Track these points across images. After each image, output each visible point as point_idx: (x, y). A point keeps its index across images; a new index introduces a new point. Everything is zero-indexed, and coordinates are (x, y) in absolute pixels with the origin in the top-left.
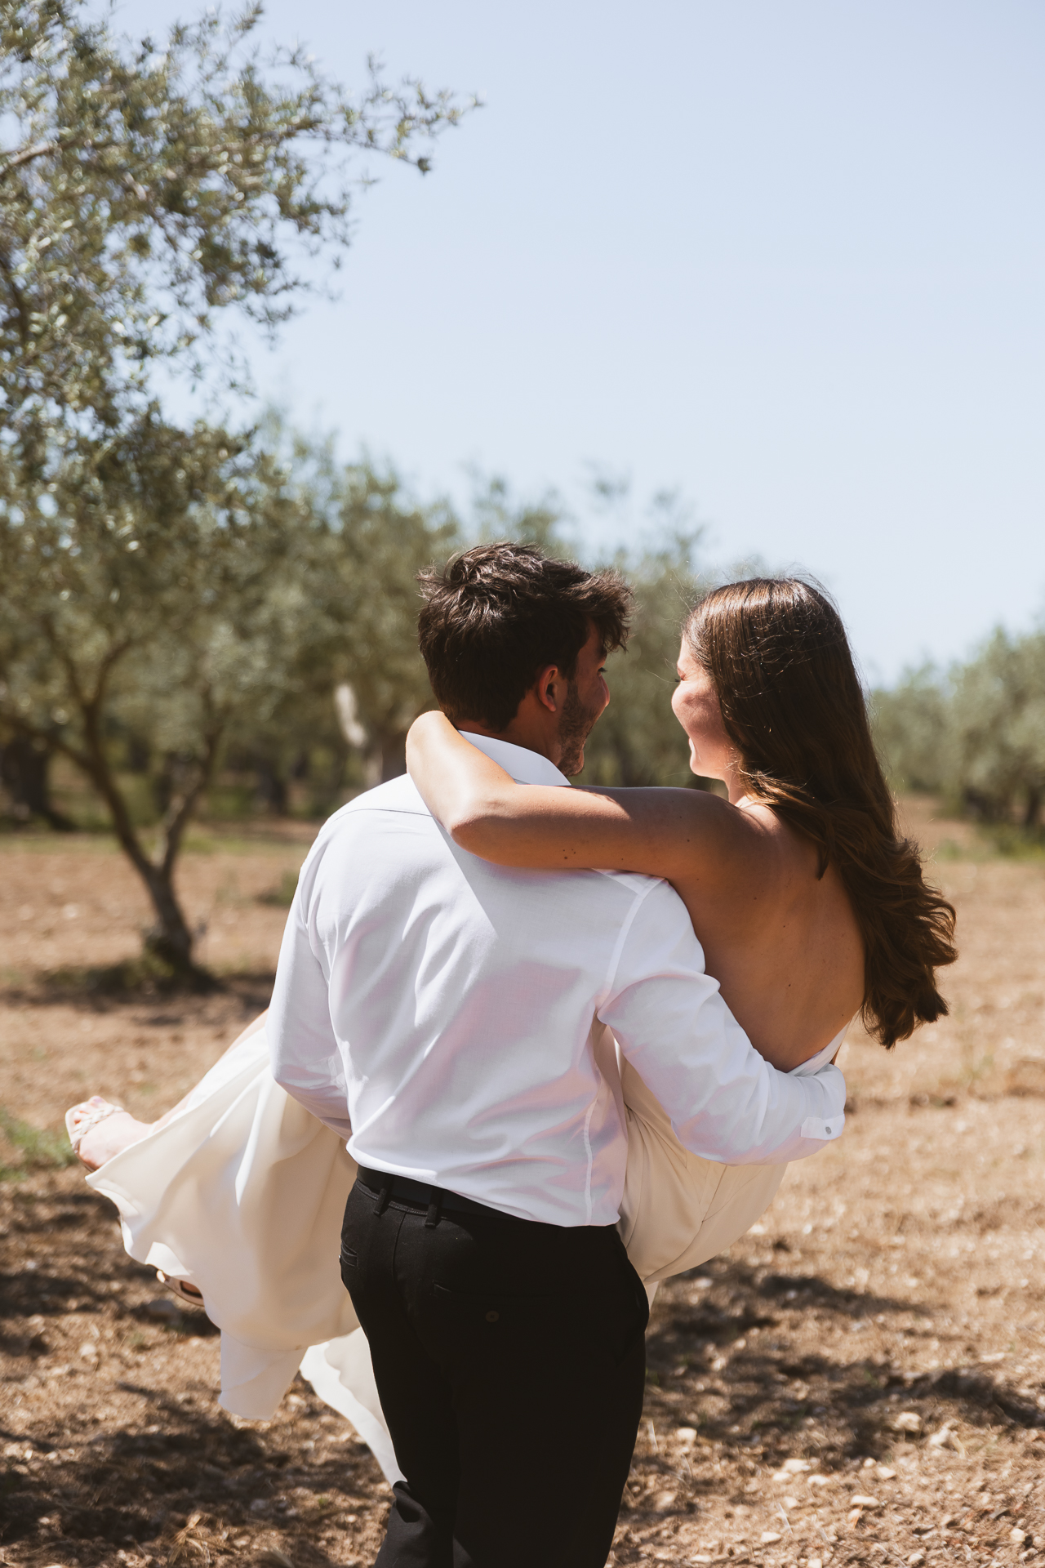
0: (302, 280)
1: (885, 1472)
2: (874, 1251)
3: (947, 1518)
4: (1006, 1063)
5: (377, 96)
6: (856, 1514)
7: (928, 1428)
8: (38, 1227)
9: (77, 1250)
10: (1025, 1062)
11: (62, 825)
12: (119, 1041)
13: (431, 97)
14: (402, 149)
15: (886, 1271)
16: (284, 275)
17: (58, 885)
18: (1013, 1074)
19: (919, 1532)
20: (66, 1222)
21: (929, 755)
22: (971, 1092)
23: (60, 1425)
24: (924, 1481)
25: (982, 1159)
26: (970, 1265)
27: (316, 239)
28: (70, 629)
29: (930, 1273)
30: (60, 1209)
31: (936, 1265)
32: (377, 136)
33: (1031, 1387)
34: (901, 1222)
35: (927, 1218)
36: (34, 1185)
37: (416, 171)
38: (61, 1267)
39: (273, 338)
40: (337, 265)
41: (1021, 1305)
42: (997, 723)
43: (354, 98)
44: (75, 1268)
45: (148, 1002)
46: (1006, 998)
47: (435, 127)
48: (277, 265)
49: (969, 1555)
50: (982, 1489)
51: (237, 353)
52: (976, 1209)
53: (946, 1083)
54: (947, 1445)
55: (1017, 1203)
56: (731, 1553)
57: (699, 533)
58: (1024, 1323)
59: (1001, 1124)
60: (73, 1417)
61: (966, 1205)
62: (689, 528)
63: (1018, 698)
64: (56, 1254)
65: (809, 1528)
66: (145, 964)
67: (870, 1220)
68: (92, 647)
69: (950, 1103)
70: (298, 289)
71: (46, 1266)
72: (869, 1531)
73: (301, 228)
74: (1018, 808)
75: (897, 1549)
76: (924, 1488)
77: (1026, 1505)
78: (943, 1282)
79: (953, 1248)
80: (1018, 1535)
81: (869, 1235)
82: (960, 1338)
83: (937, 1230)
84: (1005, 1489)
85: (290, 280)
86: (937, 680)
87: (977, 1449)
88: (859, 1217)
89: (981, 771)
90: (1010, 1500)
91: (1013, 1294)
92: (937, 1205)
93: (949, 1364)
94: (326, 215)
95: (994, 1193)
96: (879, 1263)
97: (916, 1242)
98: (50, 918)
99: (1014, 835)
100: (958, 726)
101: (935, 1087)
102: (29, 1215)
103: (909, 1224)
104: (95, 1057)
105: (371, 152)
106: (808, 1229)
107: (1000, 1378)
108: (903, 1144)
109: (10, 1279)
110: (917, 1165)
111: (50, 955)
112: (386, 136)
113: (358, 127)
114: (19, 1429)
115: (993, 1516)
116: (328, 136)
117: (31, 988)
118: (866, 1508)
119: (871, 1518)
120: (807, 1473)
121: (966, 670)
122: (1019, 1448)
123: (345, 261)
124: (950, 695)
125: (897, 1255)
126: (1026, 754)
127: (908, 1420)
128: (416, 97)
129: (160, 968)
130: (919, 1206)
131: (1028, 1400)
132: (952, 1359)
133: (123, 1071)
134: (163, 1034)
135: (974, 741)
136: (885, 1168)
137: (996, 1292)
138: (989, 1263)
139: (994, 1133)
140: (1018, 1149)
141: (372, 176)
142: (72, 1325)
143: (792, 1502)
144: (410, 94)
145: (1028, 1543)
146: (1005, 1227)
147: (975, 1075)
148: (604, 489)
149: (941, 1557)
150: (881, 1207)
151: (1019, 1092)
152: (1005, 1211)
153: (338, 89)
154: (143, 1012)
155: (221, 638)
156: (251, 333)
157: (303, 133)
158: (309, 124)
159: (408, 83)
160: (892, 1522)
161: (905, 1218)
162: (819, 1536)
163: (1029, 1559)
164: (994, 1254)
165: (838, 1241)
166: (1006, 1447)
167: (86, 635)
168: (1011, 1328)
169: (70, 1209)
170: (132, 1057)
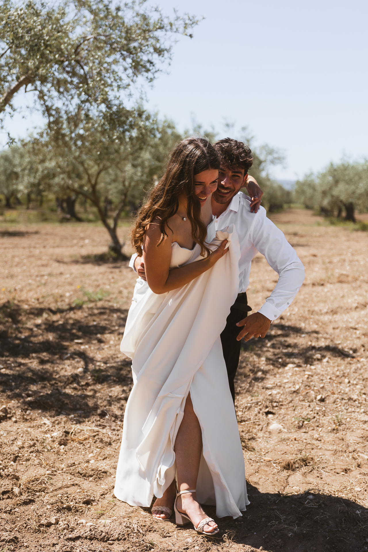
0: (160, 69)
1: (313, 367)
2: (306, 319)
3: (329, 377)
4: (337, 275)
5: (177, 19)
6: (306, 376)
7: (323, 358)
8: (95, 315)
9: (105, 320)
10: (342, 275)
11: (79, 220)
12: (106, 272)
13: (191, 18)
14: (186, 33)
15: (309, 324)
16: (155, 69)
17: (82, 235)
18: (339, 278)
19: (322, 380)
20: (101, 314)
21: (311, 198)
22: (328, 282)
23: (109, 358)
24: (323, 369)
25: (332, 298)
26: (331, 322)
27: (163, 58)
28: (88, 165)
29: (320, 324)
30: (99, 311)
31: (322, 322)
32: (178, 29)
33: (348, 349)
34: (312, 312)
35: (319, 312)
36: (91, 305)
37: (189, 38)
38: (103, 323)
39: (152, 86)
40: (170, 64)
41: (344, 331)
42: (331, 189)
43: (172, 20)
44: (106, 324)
45: (112, 263)
46: (336, 260)
47: (193, 25)
48: (153, 66)
49: (335, 385)
50: (337, 371)
51: (143, 90)
52: (331, 309)
53: (321, 280)
54: (328, 362)
55: (341, 308)
56: (277, 384)
57: (252, 137)
58: (345, 335)
59: (336, 290)
60: (112, 357)
61: (329, 309)
62: (249, 137)
63: (337, 182)
64: (101, 320)
65: (295, 379)
66: (109, 253)
67: (304, 312)
68: (94, 170)
69: (322, 285)
70: (159, 72)
71: (99, 324)
72: (310, 380)
73: (159, 55)
74: (336, 213)
75: (317, 384)
76: (323, 371)
77: (348, 375)
78: (324, 326)
79: (326, 318)
80: (347, 380)
81: (304, 315)
82: (329, 338)
83: (321, 314)
84: (343, 371)
85: (157, 69)
86: (314, 177)
87: (335, 362)
88: (302, 311)
89: (326, 202)
90: (344, 373)
91: (342, 329)
92: (321, 308)
93: (327, 344)
94: (165, 52)
95: (335, 305)
96: (307, 322)
97: (316, 317)
98: (81, 243)
99: (335, 219)
100: (319, 189)
101: (318, 281)
102: (93, 312)
103: (314, 313)
104: (100, 276)
105: (177, 34)
106: (288, 314)
107: (340, 347)
108: (311, 294)
109: (91, 326)
110: (315, 299)
111: (84, 252)
112: (181, 29)
113: (174, 27)
114: (99, 359)
115: (340, 377)
116: (166, 31)
117: (81, 260)
118: (309, 375)
119: (310, 377)
120: (293, 368)
121: (322, 174)
122: (346, 362)
123: (171, 63)
124: (317, 181)
125: (312, 320)
126: (338, 198)
127: (318, 356)
128: (187, 18)
129: (113, 254)
130: (316, 309)
131: (347, 352)
132: (328, 343)
133: (108, 279)
134: (117, 270)
135: (324, 193)
136: (307, 300)
137: (337, 328)
138: (335, 322)
139: (335, 292)
140: (341, 295)
141: (177, 40)
142: (107, 337)
143: (290, 374)
144: (186, 17)
145: (349, 382)
146: (339, 314)
147: (329, 278)
148: (228, 125)
149: (328, 386)
150: (307, 309)
151: (341, 282)
152: (339, 310)
153: (168, 17)
154: (111, 265)
155: (128, 168)
156: (147, 84)
157: (159, 30)
158: (161, 28)
159: (185, 14)
160: (315, 378)
161: (313, 312)
162: (298, 381)
163: (350, 386)
164: (337, 319)
165: (296, 317)
166: (342, 362)
167: (92, 167)
168: (342, 336)
169: (102, 311)
170: (110, 276)
